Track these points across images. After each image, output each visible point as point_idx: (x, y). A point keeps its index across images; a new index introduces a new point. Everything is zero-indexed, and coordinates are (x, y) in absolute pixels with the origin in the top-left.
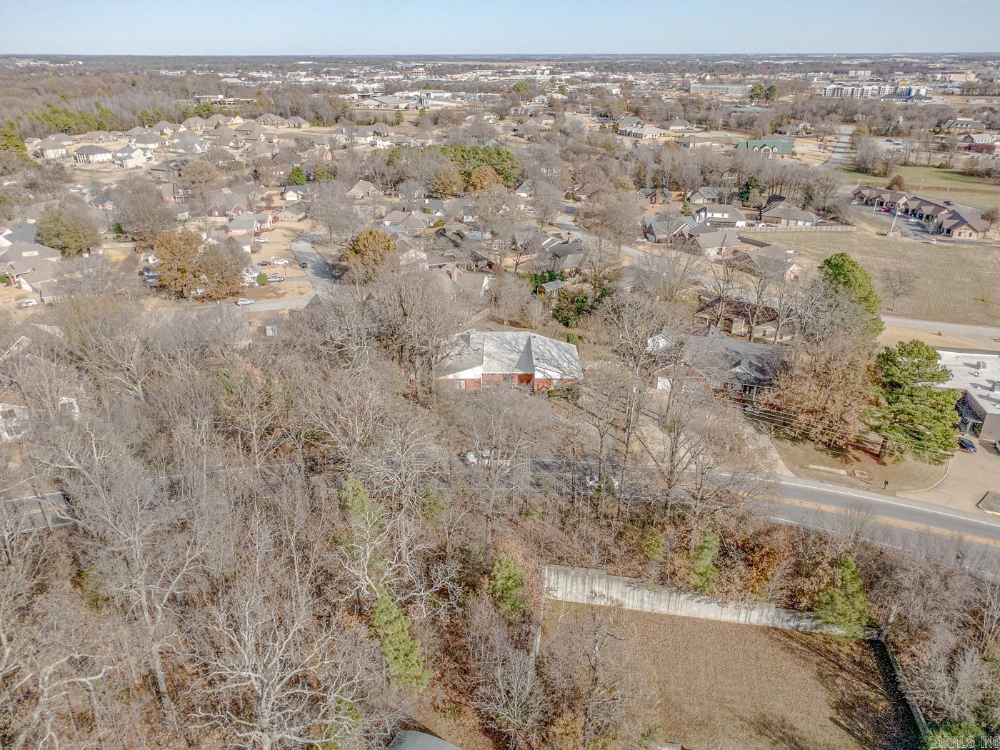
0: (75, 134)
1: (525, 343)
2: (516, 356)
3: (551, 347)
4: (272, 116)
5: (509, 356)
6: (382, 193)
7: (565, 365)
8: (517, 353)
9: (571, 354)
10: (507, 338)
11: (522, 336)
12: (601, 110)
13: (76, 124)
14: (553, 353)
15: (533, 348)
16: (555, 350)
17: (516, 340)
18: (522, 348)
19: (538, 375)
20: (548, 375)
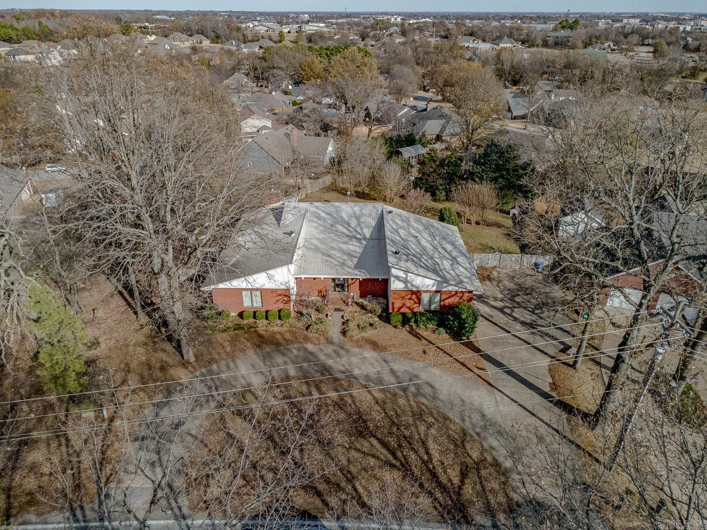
0: (15, 43)
1: (374, 223)
2: (356, 248)
3: (419, 232)
4: (180, 34)
5: (344, 246)
6: (255, 85)
7: (446, 264)
8: (359, 240)
9: (453, 244)
10: (344, 215)
11: (369, 211)
12: (443, 33)
13: (17, 36)
14: (423, 242)
15: (388, 233)
16: (426, 236)
17: (358, 218)
18: (367, 233)
19: (396, 285)
20: (413, 286)
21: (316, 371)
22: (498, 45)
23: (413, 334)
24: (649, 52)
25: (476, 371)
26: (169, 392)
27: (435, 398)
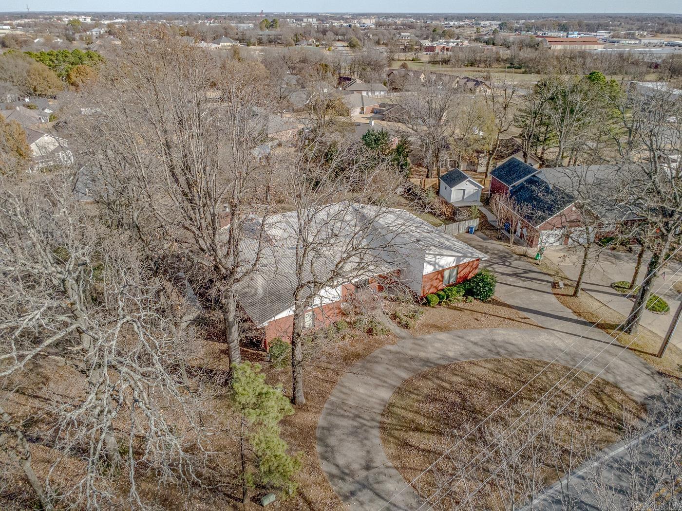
19: (427, 270)
20: (440, 266)
21: (421, 366)
22: (219, 44)
23: (450, 308)
24: (344, 46)
25: (523, 320)
26: (322, 440)
27: (523, 352)
